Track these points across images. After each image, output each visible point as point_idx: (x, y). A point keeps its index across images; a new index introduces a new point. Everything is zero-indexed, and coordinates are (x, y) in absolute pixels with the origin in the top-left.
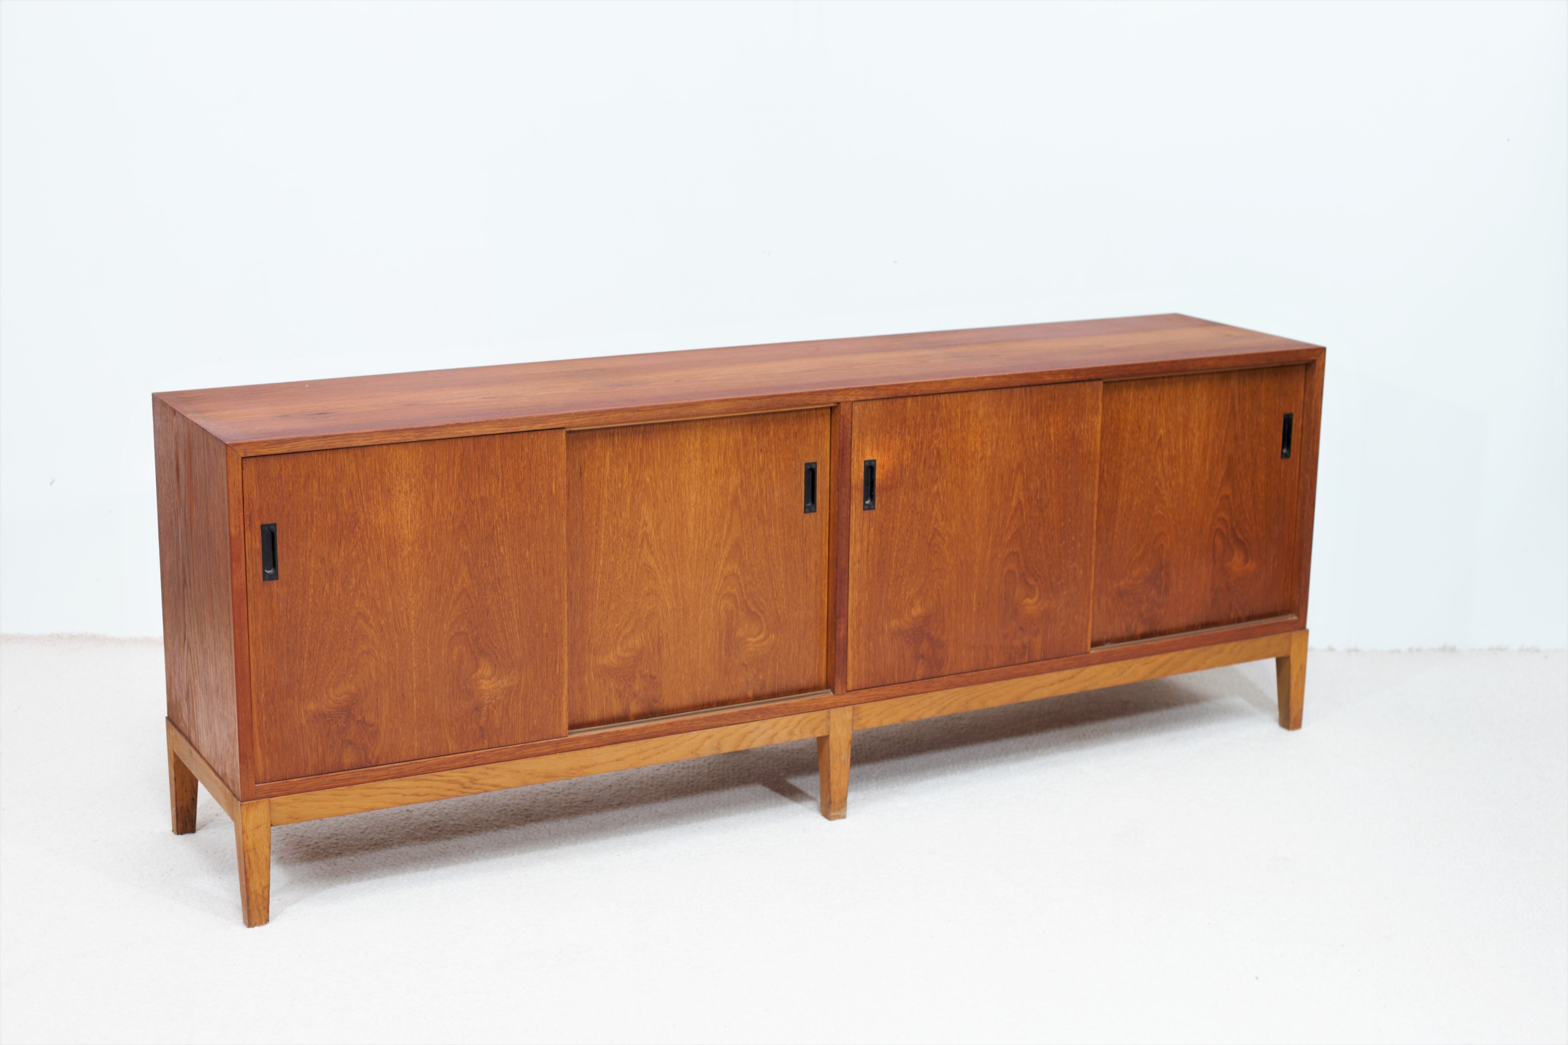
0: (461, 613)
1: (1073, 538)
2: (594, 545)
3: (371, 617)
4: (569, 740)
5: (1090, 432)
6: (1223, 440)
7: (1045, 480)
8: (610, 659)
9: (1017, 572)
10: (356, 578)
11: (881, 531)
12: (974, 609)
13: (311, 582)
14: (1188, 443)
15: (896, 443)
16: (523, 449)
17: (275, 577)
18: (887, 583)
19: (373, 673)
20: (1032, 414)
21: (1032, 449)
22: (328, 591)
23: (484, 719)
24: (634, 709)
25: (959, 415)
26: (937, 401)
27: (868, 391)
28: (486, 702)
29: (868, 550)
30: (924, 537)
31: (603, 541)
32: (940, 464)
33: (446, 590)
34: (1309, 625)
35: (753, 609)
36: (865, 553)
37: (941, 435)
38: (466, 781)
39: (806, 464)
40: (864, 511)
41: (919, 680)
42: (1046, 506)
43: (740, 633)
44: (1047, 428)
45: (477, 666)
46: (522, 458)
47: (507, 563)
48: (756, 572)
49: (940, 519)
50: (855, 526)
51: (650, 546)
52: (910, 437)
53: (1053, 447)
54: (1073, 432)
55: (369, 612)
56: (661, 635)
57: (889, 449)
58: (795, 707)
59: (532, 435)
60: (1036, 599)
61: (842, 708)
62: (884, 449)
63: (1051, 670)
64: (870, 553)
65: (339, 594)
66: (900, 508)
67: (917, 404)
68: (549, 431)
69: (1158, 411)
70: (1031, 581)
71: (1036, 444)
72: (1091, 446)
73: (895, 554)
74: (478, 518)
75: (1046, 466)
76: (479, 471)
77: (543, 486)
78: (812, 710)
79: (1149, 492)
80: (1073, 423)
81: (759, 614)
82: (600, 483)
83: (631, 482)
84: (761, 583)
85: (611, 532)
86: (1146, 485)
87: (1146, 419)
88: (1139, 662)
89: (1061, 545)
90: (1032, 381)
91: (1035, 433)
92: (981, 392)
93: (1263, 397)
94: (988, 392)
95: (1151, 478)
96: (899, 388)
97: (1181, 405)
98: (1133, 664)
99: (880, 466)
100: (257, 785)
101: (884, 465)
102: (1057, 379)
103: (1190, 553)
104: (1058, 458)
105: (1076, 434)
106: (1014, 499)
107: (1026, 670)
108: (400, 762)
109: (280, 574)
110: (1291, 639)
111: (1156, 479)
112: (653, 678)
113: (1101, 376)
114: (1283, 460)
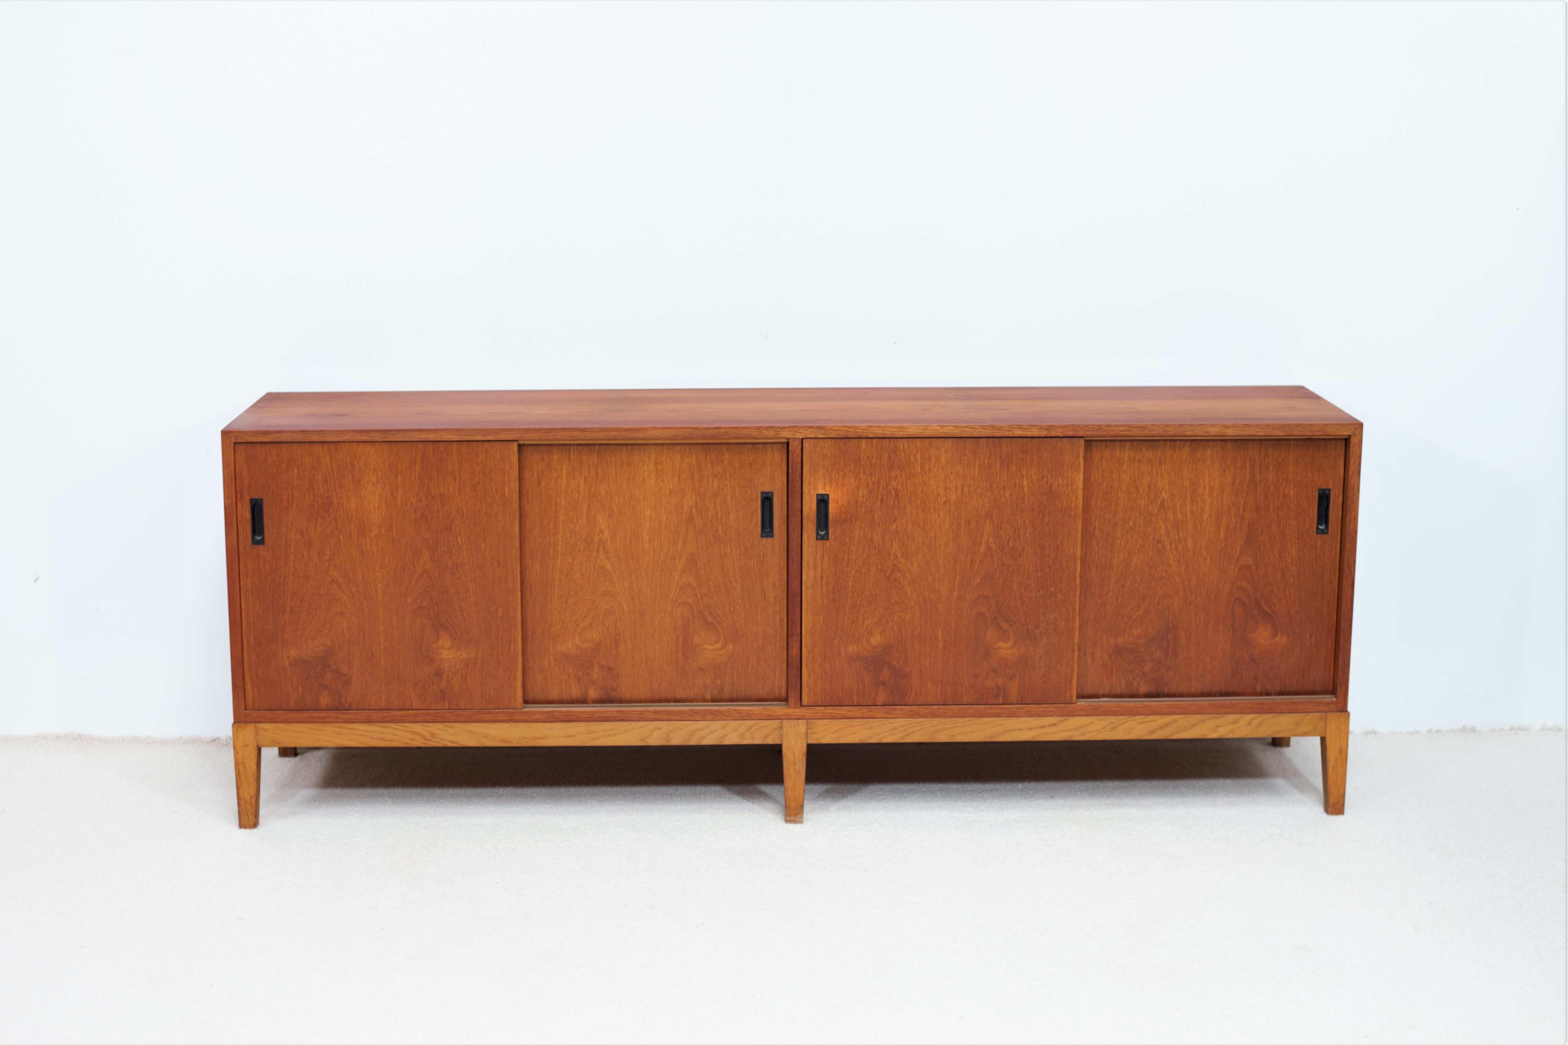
0: (423, 590)
1: (1053, 589)
2: (552, 546)
3: (344, 585)
4: (522, 713)
5: (1070, 488)
6: (1241, 509)
7: (1018, 530)
8: (568, 647)
9: (987, 615)
10: (331, 550)
11: (835, 561)
12: (941, 645)
13: (292, 550)
14: (1197, 509)
15: (849, 480)
16: (477, 456)
17: (262, 542)
18: (843, 610)
19: (346, 632)
20: (1001, 465)
21: (1003, 499)
22: (307, 559)
23: (444, 683)
24: (593, 694)
25: (919, 459)
26: (894, 444)
27: (817, 430)
28: (446, 669)
29: (822, 577)
30: (882, 571)
31: (560, 543)
32: (899, 504)
33: (409, 569)
34: (1350, 708)
35: (710, 619)
36: (819, 580)
37: (899, 477)
38: (427, 734)
39: (762, 493)
40: (818, 541)
41: (880, 706)
42: (1020, 555)
43: (697, 640)
44: (1019, 480)
45: (438, 638)
46: (477, 463)
47: (465, 552)
48: (712, 586)
49: (899, 556)
50: (808, 554)
51: (606, 552)
52: (865, 476)
53: (1027, 499)
54: (1050, 486)
55: (342, 580)
56: (618, 632)
57: (843, 486)
58: (746, 713)
59: (486, 444)
60: (1010, 644)
61: (795, 721)
62: (838, 485)
63: (1030, 714)
64: (824, 580)
65: (316, 563)
66: (856, 541)
67: (872, 446)
68: (501, 442)
69: (1159, 474)
70: (1005, 626)
71: (1008, 494)
72: (1071, 502)
73: (851, 584)
74: (438, 511)
75: (1020, 516)
76: (438, 471)
77: (496, 489)
78: (765, 718)
79: (1150, 554)
80: (1049, 477)
81: (716, 624)
82: (557, 492)
83: (587, 493)
84: (717, 597)
85: (568, 535)
86: (1147, 546)
87: (1144, 481)
88: (1134, 720)
89: (1038, 595)
90: (999, 434)
91: (1006, 483)
92: (943, 439)
93: (1291, 469)
94: (950, 440)
95: (1153, 539)
96: (850, 430)
97: (1187, 470)
98: (1127, 721)
99: (833, 500)
100: (246, 711)
101: (837, 500)
102: (1029, 434)
103: (1202, 619)
104: (1033, 510)
105: (1054, 488)
106: (983, 544)
107: (999, 711)
108: (369, 710)
109: (266, 540)
110: (1326, 720)
111: (1159, 541)
112: (610, 669)
113: (1081, 434)
114: (1319, 535)
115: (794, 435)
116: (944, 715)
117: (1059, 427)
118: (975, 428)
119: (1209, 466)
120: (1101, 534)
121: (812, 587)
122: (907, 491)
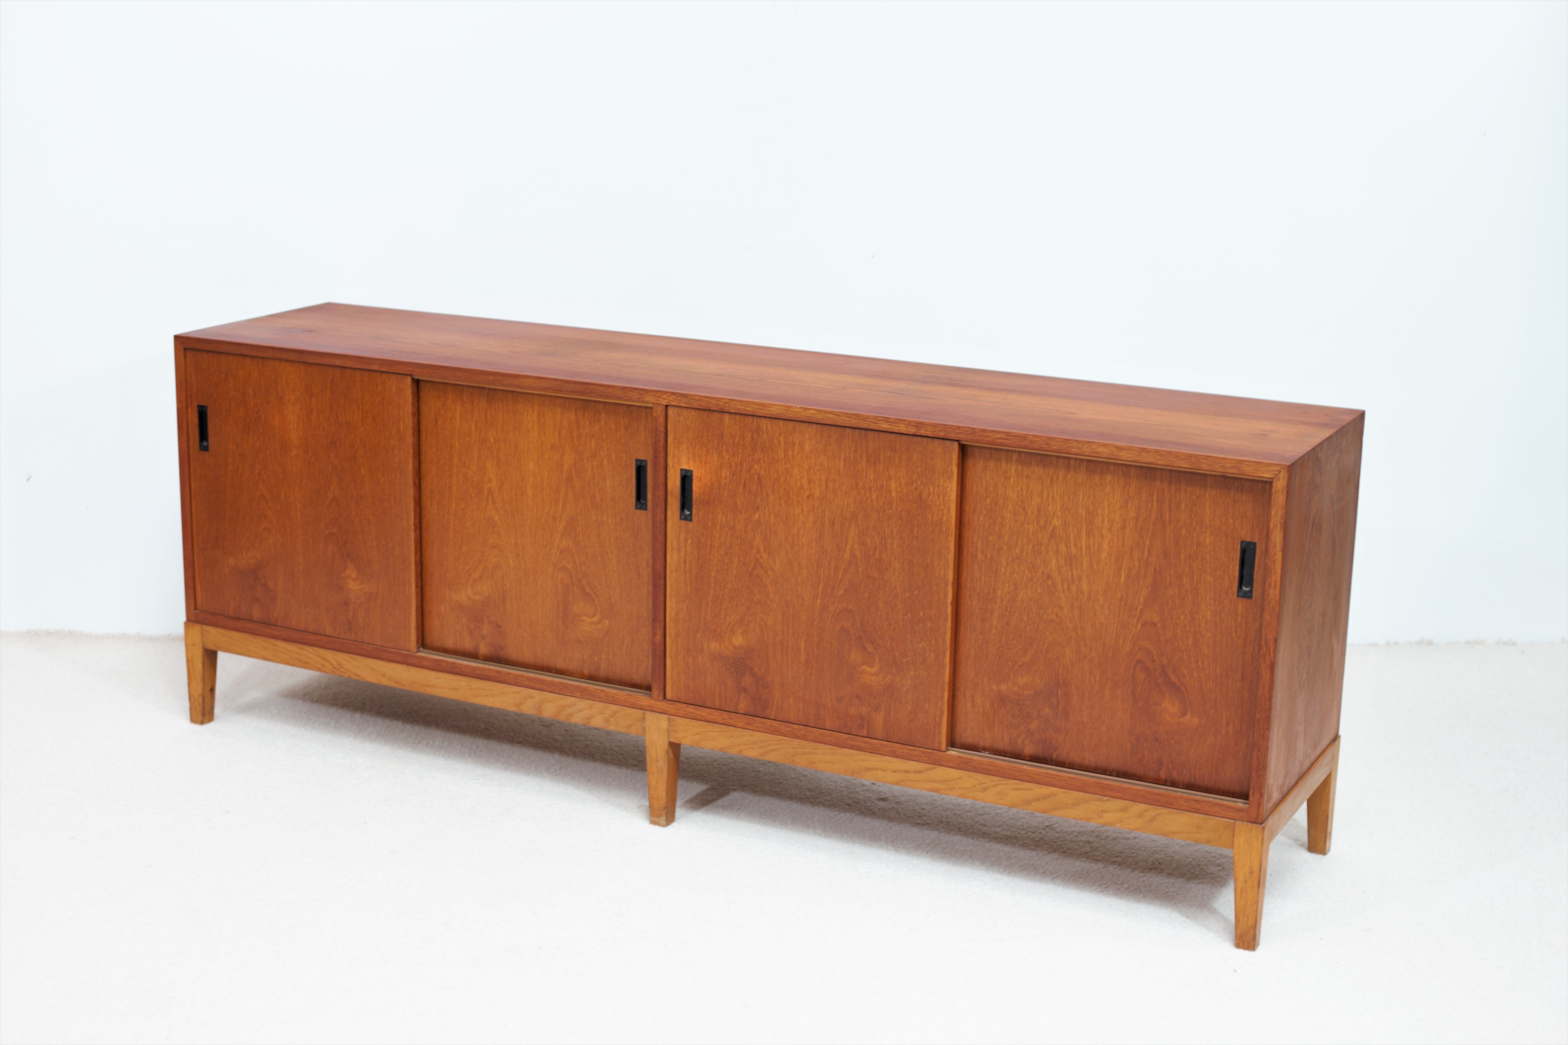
0: (333, 517)
1: (921, 614)
2: (447, 489)
3: (270, 501)
4: (413, 656)
5: (941, 498)
6: (1146, 552)
7: (885, 540)
8: (463, 596)
9: (851, 632)
10: (260, 465)
11: (699, 546)
12: (803, 658)
13: (230, 460)
14: (1094, 545)
15: (713, 458)
16: (376, 386)
17: (207, 449)
18: (705, 601)
19: (272, 548)
20: (868, 461)
21: (869, 501)
22: (241, 471)
23: (351, 614)
24: (484, 650)
25: (782, 444)
26: (757, 424)
27: (680, 398)
28: (353, 600)
29: (685, 562)
30: (744, 564)
31: (455, 487)
32: (762, 491)
33: (322, 494)
35: (588, 590)
36: (683, 564)
37: (762, 461)
39: (637, 460)
40: (681, 521)
41: (741, 714)
42: (886, 568)
43: (576, 609)
44: (887, 482)
45: (346, 567)
46: (376, 394)
47: (367, 484)
48: (590, 554)
49: (762, 549)
50: (672, 534)
51: (494, 503)
52: (728, 455)
53: (895, 504)
54: (920, 493)
55: (268, 496)
56: (505, 588)
57: (706, 463)
58: (612, 697)
59: (384, 376)
60: (875, 669)
61: (657, 714)
62: (701, 462)
63: (894, 755)
64: (687, 565)
65: (249, 475)
66: (718, 526)
67: (735, 422)
68: (400, 375)
69: (1051, 495)
70: (870, 648)
71: (874, 496)
72: (943, 515)
73: (713, 574)
74: (345, 439)
75: (887, 524)
76: (344, 398)
78: (630, 706)
79: (1039, 590)
80: (919, 483)
81: (593, 595)
82: (452, 433)
83: (477, 438)
84: (594, 566)
85: (461, 480)
86: (1035, 580)
87: (1033, 501)
88: (1008, 784)
89: (906, 618)
90: (864, 425)
91: (872, 484)
92: (807, 424)
93: (1208, 512)
94: (814, 426)
95: (1043, 573)
96: (712, 401)
97: (1083, 495)
98: (1000, 784)
99: (697, 478)
100: (196, 611)
101: (701, 479)
102: (895, 429)
103: (1098, 679)
104: (901, 518)
105: (924, 496)
106: (848, 551)
107: (862, 745)
108: (291, 629)
109: (210, 447)
110: (1234, 829)
111: (1049, 577)
112: (499, 626)
113: (953, 436)
114: (1240, 599)
115: (658, 400)
116: (804, 738)
117: (930, 425)
118: (839, 415)
119: (1109, 494)
120: (983, 558)
121: (676, 571)
122: (770, 478)
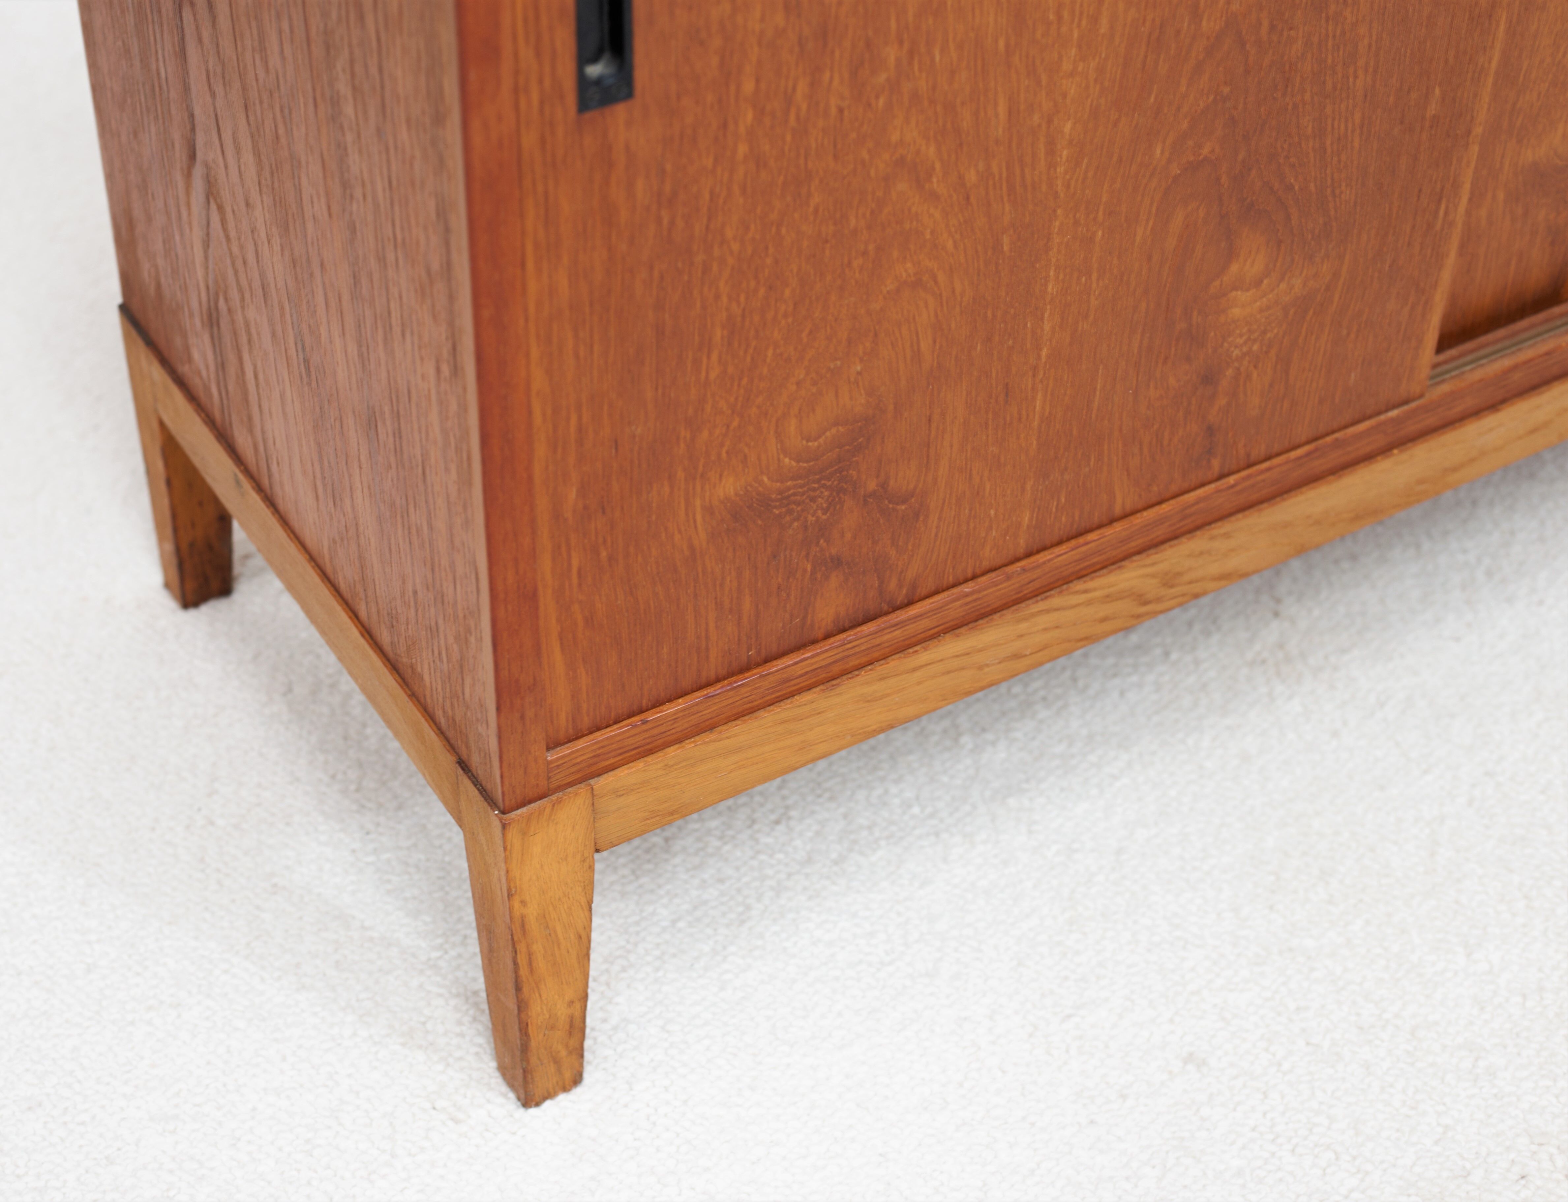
0: (1211, 98)
3: (938, 166)
4: (1427, 407)
10: (901, 42)
13: (749, 87)
17: (620, 86)
19: (925, 346)
22: (804, 107)
23: (1221, 401)
28: (1235, 352)
33: (1178, 32)
45: (1230, 254)
55: (932, 150)
65: (841, 110)
109: (639, 75)
